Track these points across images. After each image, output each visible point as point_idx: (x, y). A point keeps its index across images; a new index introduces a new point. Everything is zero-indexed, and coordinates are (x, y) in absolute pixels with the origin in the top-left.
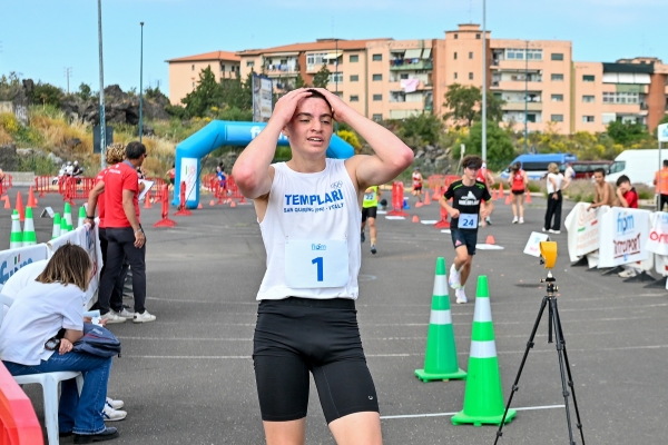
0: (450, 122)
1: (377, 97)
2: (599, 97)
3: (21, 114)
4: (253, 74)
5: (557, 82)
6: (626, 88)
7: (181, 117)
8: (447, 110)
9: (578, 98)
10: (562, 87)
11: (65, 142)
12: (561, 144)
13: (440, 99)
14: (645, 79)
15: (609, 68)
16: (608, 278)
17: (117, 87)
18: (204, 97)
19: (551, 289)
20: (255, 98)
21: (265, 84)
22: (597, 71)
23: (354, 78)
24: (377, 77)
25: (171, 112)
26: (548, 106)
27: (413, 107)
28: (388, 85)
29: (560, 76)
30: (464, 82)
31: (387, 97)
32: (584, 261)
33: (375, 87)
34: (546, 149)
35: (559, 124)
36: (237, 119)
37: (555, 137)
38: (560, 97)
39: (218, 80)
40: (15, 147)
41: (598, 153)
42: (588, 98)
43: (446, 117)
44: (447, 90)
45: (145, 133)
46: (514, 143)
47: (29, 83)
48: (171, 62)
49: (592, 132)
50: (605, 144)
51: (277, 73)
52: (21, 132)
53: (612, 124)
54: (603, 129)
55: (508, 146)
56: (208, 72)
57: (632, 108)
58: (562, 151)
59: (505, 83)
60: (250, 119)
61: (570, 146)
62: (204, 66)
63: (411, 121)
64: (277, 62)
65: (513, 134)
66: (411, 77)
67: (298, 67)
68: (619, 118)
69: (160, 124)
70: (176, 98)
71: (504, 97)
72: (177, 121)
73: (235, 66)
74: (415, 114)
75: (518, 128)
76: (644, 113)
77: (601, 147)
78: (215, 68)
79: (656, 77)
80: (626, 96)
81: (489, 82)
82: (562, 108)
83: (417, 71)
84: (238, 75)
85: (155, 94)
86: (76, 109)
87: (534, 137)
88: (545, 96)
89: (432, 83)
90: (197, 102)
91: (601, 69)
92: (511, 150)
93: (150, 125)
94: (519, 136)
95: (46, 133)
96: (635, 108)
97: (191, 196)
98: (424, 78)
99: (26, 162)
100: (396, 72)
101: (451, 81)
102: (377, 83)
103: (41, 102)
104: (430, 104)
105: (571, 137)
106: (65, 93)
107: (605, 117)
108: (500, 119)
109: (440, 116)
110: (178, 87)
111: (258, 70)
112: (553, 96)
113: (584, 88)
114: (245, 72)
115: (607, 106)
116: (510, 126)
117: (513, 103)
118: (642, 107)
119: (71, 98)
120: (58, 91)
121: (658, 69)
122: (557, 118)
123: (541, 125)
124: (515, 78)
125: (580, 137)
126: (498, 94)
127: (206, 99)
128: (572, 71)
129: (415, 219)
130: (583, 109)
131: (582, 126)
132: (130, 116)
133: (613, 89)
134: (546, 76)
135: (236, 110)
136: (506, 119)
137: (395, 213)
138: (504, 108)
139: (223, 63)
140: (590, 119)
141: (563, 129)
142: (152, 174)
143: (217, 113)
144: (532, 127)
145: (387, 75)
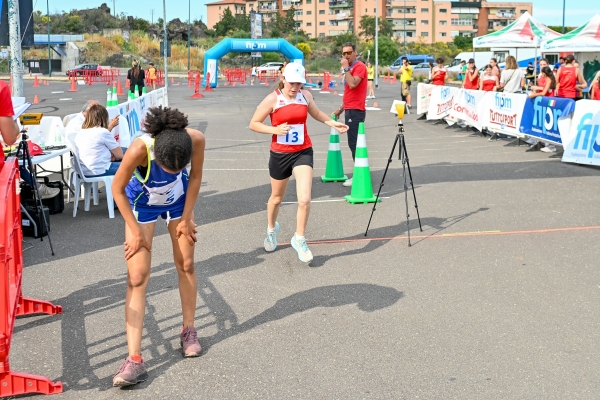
0: (363, 37)
1: (322, 23)
2: (449, 22)
3: (126, 35)
4: (253, 12)
5: (425, 13)
6: (465, 16)
7: (213, 36)
8: (361, 30)
9: (437, 22)
10: (428, 16)
11: (149, 51)
12: (427, 49)
13: (357, 24)
14: (476, 11)
15: (454, 5)
16: (435, 127)
17: (178, 20)
18: (226, 25)
19: (401, 130)
20: (252, 25)
21: (258, 17)
22: (448, 7)
23: (309, 13)
24: (322, 12)
25: (208, 34)
26: (419, 27)
27: (342, 28)
28: (329, 16)
29: (427, 10)
30: (371, 14)
31: (328, 23)
32: (424, 116)
33: (321, 18)
34: (418, 52)
35: (426, 38)
36: (243, 37)
37: (423, 45)
38: (426, 22)
39: (233, 15)
40: (122, 54)
41: (448, 54)
42: (443, 22)
43: (360, 34)
44: (360, 19)
45: (192, 45)
46: (399, 49)
47: (130, 18)
48: (208, 5)
49: (445, 42)
50: (451, 49)
51: (266, 10)
52: (125, 45)
53: (457, 38)
54: (451, 40)
55: (395, 51)
56: (228, 10)
57: (469, 28)
58: (426, 53)
59: (395, 14)
60: (250, 37)
61: (432, 51)
62: (226, 7)
63: (341, 37)
64: (266, 4)
65: (399, 44)
66: (341, 11)
67: (278, 7)
68: (461, 34)
69: (201, 40)
70: (210, 26)
71: (394, 22)
72: (210, 38)
73: (243, 7)
74: (343, 33)
75: (401, 41)
76: (476, 30)
77: (449, 51)
78: (232, 8)
79: (483, 10)
80: (465, 21)
81: (385, 14)
82: (428, 28)
83: (344, 8)
84: (245, 12)
85: (199, 23)
86: (156, 32)
87: (411, 45)
88: (418, 21)
89: (353, 15)
90: (222, 28)
91: (450, 5)
92: (397, 53)
93: (195, 41)
94: (402, 45)
95: (139, 46)
96: (470, 28)
97: (212, 80)
98: (348, 12)
99: (128, 62)
100: (333, 9)
101: (363, 14)
102: (322, 15)
103: (137, 29)
104: (351, 27)
105: (433, 45)
106: (150, 22)
107: (453, 33)
108: (391, 35)
109: (357, 34)
110: (211, 19)
111: (255, 9)
112: (423, 21)
113: (440, 16)
114: (248, 10)
115: (454, 27)
116: (398, 39)
117: (398, 26)
118: (474, 27)
119: (153, 26)
120: (146, 22)
121: (484, 5)
122: (425, 34)
123: (415, 39)
124: (400, 11)
125: (437, 45)
126: (391, 20)
127: (226, 26)
128: (434, 6)
129: (335, 93)
130: (440, 28)
131: (439, 39)
132: (185, 36)
133: (457, 16)
134: (418, 10)
135: (243, 32)
136: (395, 34)
137: (325, 89)
138: (393, 28)
139: (236, 5)
140: (443, 34)
141: (428, 40)
142: (196, 69)
143: (232, 34)
144: (409, 40)
145: (328, 11)
